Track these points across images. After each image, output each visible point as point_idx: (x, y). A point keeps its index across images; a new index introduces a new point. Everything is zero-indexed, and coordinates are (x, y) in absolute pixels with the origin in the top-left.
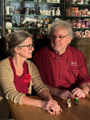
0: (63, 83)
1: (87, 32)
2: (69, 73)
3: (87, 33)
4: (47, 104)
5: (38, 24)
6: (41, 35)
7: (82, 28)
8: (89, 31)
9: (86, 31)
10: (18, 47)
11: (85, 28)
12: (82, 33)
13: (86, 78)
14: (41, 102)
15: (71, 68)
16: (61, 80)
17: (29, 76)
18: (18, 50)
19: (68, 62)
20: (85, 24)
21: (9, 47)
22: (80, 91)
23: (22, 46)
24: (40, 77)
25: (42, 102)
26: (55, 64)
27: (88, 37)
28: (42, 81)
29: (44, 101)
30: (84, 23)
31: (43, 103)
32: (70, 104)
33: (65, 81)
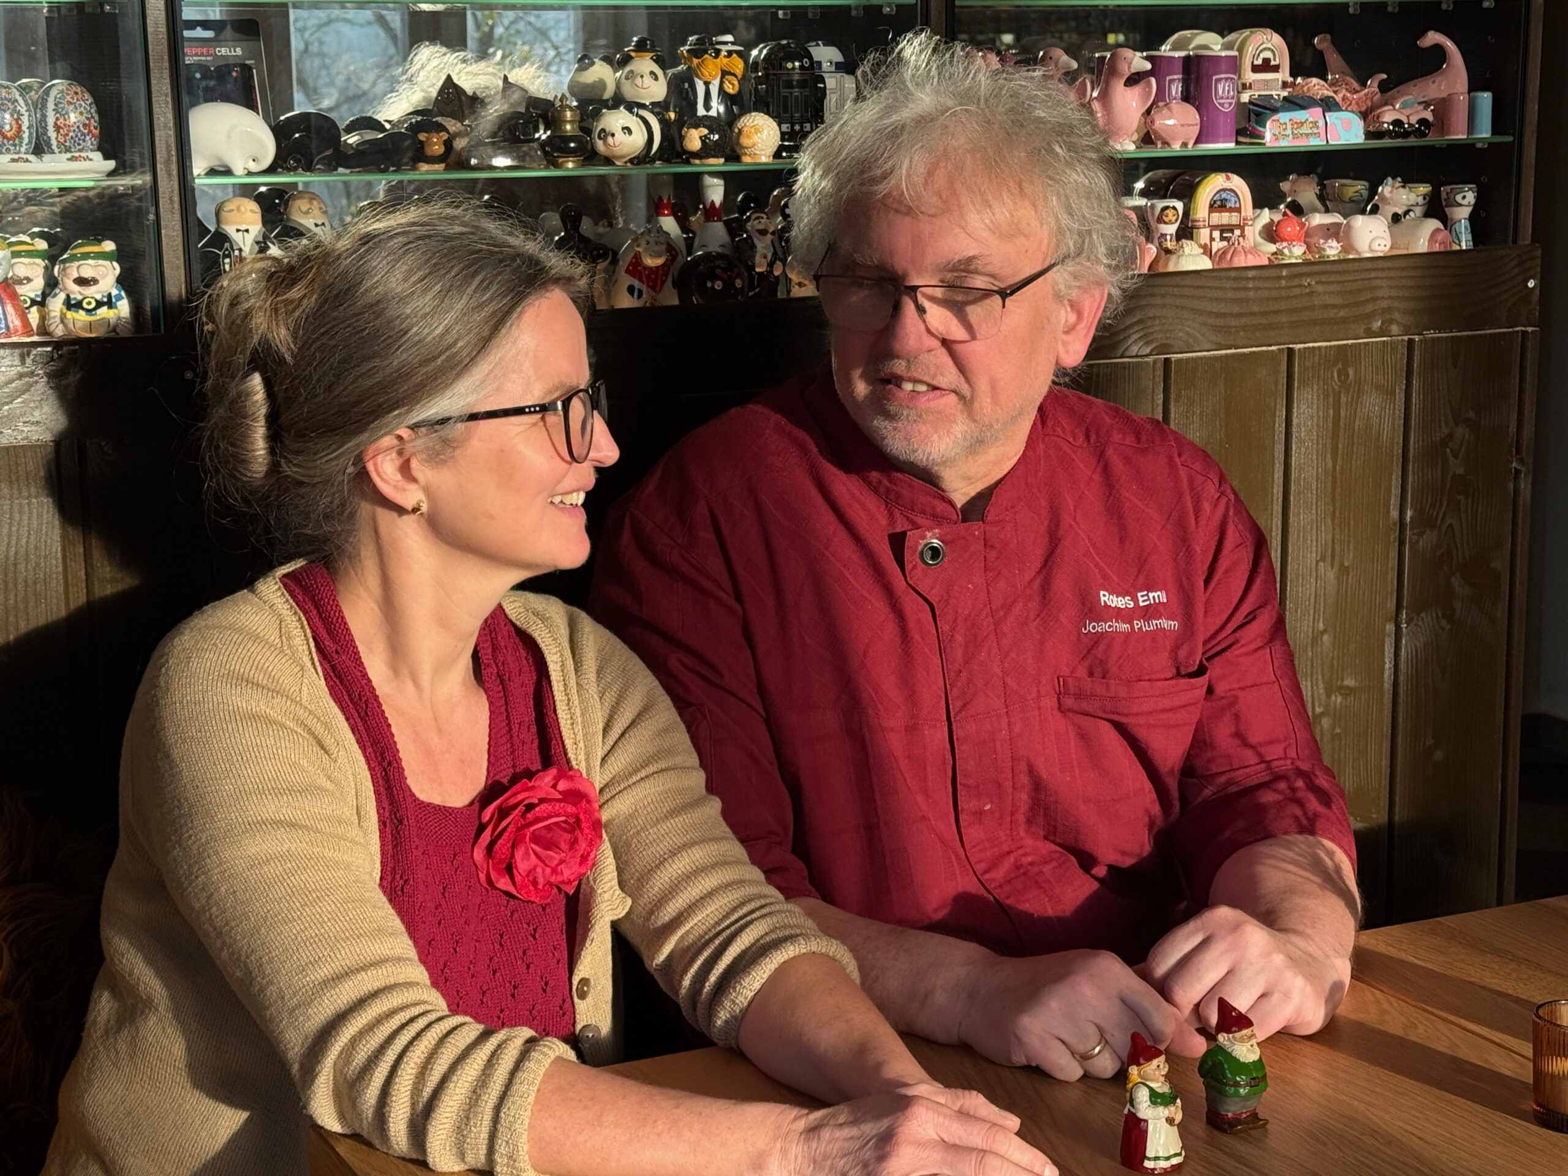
0: (1008, 863)
1: (1218, 205)
2: (1083, 736)
3: (1225, 218)
4: (885, 1143)
5: (616, 120)
6: (650, 262)
7: (1158, 152)
8: (1238, 183)
9: (1214, 184)
10: (414, 427)
11: (1191, 150)
12: (1160, 220)
13: (1282, 785)
14: (801, 1124)
15: (1099, 670)
16: (974, 833)
17: (577, 797)
18: (414, 464)
19: (1062, 584)
20: (1186, 98)
21: (274, 437)
22: (1268, 954)
23: (474, 417)
24: (715, 805)
25: (813, 1130)
26: (891, 629)
27: (1240, 261)
28: (737, 850)
29: (843, 1113)
30: (1176, 89)
31: (826, 1134)
32: (1170, 1121)
33: (1029, 842)
